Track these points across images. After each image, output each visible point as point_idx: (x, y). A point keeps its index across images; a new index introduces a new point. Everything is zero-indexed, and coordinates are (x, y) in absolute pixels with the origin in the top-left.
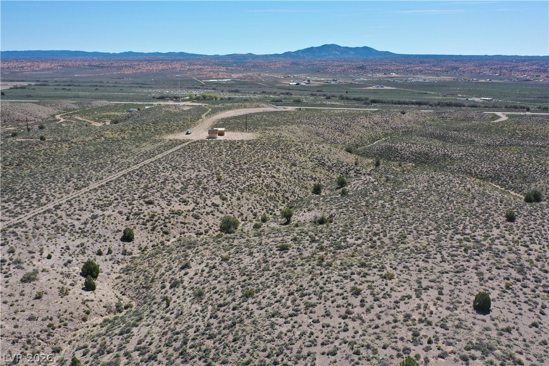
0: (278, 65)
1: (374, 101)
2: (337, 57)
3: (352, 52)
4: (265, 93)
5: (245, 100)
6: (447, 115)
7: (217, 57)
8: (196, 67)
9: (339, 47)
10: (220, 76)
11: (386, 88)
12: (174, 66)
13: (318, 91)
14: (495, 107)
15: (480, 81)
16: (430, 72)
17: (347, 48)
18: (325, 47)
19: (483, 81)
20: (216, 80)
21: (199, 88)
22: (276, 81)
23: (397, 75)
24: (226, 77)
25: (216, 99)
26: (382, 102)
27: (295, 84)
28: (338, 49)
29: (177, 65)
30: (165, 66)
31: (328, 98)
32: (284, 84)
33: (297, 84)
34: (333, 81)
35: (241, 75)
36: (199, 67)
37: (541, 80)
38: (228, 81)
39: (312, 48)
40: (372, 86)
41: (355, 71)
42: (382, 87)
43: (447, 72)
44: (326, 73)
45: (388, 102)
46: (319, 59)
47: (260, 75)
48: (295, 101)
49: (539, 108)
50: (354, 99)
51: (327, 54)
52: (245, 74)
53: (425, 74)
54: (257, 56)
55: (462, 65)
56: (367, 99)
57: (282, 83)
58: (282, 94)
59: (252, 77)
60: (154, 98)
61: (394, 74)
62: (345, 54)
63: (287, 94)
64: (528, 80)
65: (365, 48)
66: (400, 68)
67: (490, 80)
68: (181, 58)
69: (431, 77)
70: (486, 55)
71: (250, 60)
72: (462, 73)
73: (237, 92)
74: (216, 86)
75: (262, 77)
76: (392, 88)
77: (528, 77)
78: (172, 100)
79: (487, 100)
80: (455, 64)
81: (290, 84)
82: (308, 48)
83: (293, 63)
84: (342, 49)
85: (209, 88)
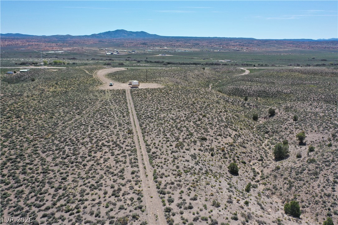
0: (91, 42)
1: (169, 63)
2: (126, 37)
3: (134, 35)
4: (95, 59)
5: (85, 64)
6: (218, 70)
7: (44, 37)
8: (33, 43)
9: (126, 31)
10: (54, 49)
11: (167, 55)
12: (17, 43)
13: (128, 58)
14: (237, 65)
15: (215, 51)
16: (185, 46)
17: (131, 32)
18: (117, 31)
19: (216, 51)
20: (54, 52)
21: (45, 57)
22: (95, 52)
23: (168, 48)
24: (59, 50)
25: (64, 64)
26: (173, 64)
27: (110, 53)
28: (126, 32)
29: (19, 42)
30: (9, 43)
31: (139, 62)
32: (102, 54)
33: (111, 54)
34: (133, 51)
35: (69, 48)
36: (36, 43)
37: (245, 50)
38: (63, 52)
39: (109, 32)
40: (159, 54)
41: (142, 46)
42: (165, 55)
43: (194, 46)
44: (124, 47)
45: (177, 64)
46: (115, 38)
47: (83, 48)
48: (119, 64)
49: (259, 65)
50: (155, 62)
51: (119, 36)
52: (72, 48)
53: (183, 47)
54: (73, 37)
55: (201, 42)
56: (163, 62)
57: (100, 54)
58: (107, 60)
59: (78, 50)
60: (16, 64)
61: (166, 48)
62: (131, 36)
63: (110, 60)
64: (238, 50)
65: (142, 32)
66: (167, 44)
67: (220, 51)
68: (19, 37)
69: (187, 49)
70: (209, 37)
71: (69, 39)
72: (203, 47)
73: (75, 59)
74: (57, 56)
75: (85, 50)
76: (171, 56)
77: (237, 49)
78: (31, 65)
79: (229, 61)
80: (197, 42)
81: (106, 54)
82: (107, 32)
83: (100, 41)
84: (128, 33)
85: (52, 57)
